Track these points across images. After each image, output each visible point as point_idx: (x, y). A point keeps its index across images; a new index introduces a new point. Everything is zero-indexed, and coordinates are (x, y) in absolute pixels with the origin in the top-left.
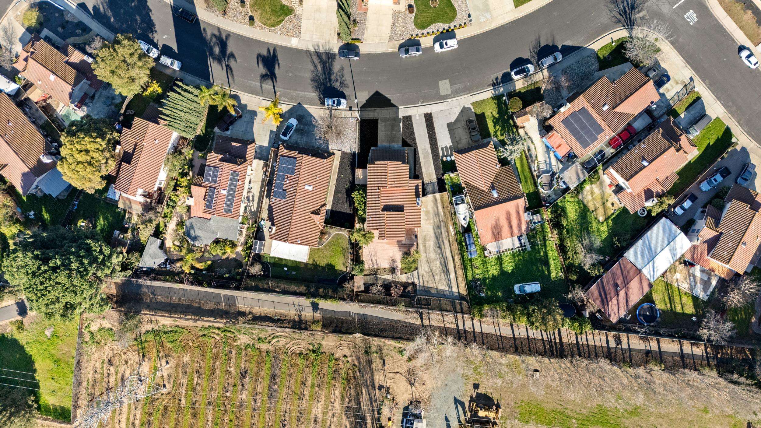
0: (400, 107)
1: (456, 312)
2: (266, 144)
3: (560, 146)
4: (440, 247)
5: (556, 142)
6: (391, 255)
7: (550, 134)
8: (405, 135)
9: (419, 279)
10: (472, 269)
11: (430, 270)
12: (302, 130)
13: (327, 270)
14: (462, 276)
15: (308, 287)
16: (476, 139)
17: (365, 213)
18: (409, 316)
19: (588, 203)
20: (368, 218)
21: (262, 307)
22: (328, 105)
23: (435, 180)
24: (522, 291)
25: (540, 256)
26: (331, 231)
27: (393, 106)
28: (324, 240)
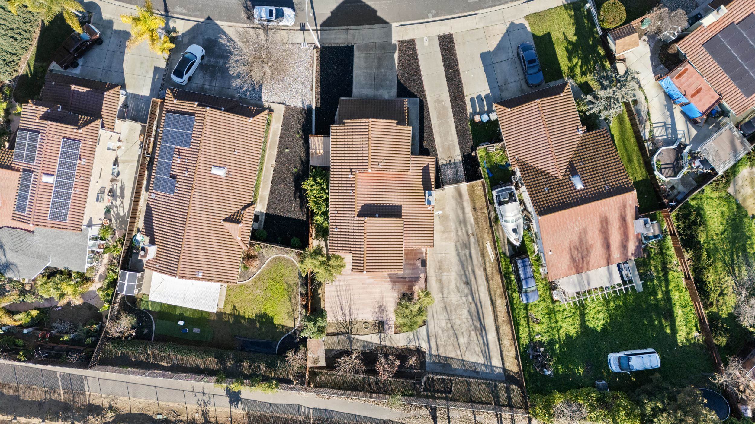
0: (394, 25)
1: (499, 405)
2: (146, 91)
3: (698, 91)
4: (467, 283)
5: (690, 85)
6: (378, 297)
7: (680, 69)
8: (403, 75)
9: (429, 342)
10: (528, 323)
11: (449, 326)
12: (213, 66)
13: (258, 326)
14: (510, 336)
15: (221, 358)
16: (536, 82)
17: (327, 219)
18: (411, 414)
19: (744, 200)
20: (333, 231)
21: (134, 396)
22: (261, 20)
23: (458, 157)
24: (625, 366)
25: (656, 299)
26: (265, 254)
27: (381, 21)
28: (252, 269)
